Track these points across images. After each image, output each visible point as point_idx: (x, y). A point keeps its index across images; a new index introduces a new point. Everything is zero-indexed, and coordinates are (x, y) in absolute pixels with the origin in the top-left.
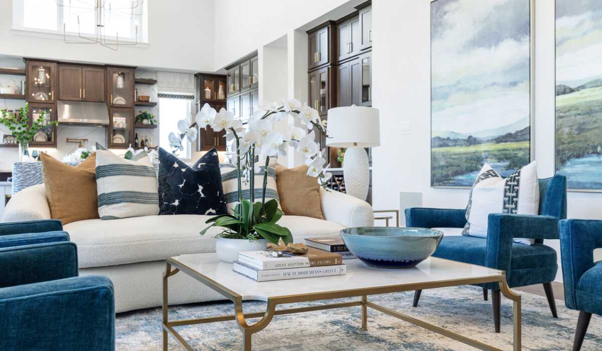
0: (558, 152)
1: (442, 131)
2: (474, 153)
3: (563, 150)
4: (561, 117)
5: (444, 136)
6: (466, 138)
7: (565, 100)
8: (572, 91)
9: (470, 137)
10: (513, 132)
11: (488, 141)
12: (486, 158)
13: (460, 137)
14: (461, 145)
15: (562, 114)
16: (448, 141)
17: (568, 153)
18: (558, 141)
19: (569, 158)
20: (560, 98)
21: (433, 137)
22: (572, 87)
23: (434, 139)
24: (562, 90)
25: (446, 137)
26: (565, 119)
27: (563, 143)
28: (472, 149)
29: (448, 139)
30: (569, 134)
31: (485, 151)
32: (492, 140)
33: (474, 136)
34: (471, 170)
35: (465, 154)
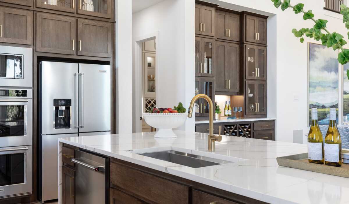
0: (344, 112)
1: (314, 101)
2: (324, 111)
3: (345, 111)
4: (345, 101)
5: (314, 104)
6: (322, 106)
7: (346, 96)
8: (347, 94)
9: (323, 105)
10: (335, 105)
11: (328, 107)
12: (328, 113)
13: (320, 105)
14: (320, 108)
15: (345, 100)
16: (316, 106)
17: (346, 112)
18: (344, 109)
19: (346, 114)
20: (345, 95)
21: (310, 104)
22: (348, 93)
23: (311, 105)
24: (345, 93)
25: (315, 104)
26: (346, 102)
27: (345, 109)
28: (323, 110)
29: (316, 105)
30: (347, 107)
31: (327, 111)
32: (329, 107)
33: (324, 105)
34: (323, 118)
35: (321, 112)
